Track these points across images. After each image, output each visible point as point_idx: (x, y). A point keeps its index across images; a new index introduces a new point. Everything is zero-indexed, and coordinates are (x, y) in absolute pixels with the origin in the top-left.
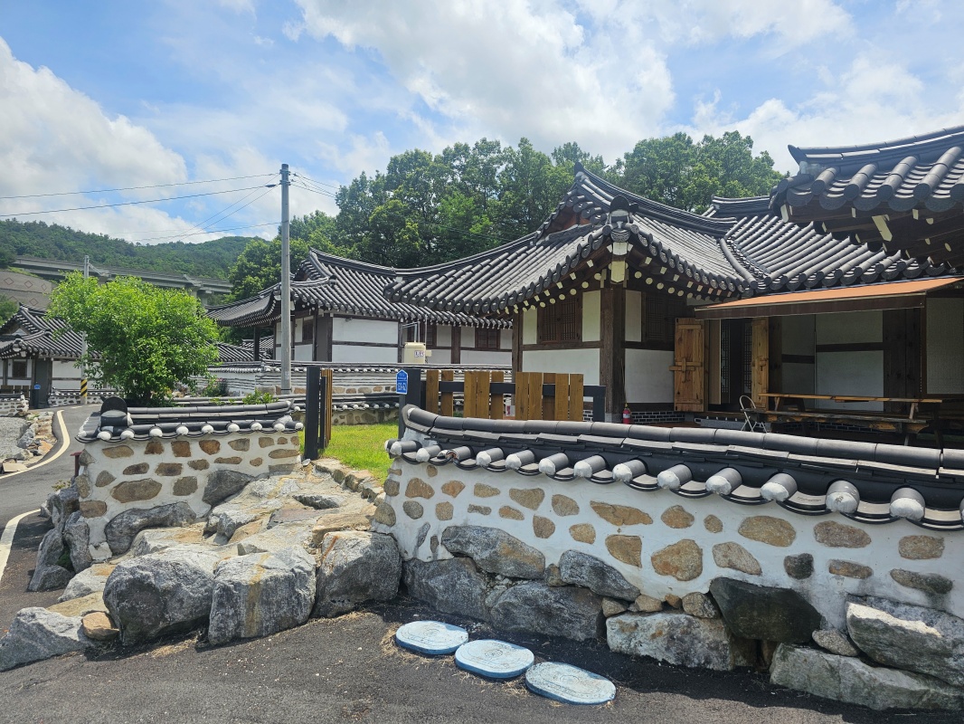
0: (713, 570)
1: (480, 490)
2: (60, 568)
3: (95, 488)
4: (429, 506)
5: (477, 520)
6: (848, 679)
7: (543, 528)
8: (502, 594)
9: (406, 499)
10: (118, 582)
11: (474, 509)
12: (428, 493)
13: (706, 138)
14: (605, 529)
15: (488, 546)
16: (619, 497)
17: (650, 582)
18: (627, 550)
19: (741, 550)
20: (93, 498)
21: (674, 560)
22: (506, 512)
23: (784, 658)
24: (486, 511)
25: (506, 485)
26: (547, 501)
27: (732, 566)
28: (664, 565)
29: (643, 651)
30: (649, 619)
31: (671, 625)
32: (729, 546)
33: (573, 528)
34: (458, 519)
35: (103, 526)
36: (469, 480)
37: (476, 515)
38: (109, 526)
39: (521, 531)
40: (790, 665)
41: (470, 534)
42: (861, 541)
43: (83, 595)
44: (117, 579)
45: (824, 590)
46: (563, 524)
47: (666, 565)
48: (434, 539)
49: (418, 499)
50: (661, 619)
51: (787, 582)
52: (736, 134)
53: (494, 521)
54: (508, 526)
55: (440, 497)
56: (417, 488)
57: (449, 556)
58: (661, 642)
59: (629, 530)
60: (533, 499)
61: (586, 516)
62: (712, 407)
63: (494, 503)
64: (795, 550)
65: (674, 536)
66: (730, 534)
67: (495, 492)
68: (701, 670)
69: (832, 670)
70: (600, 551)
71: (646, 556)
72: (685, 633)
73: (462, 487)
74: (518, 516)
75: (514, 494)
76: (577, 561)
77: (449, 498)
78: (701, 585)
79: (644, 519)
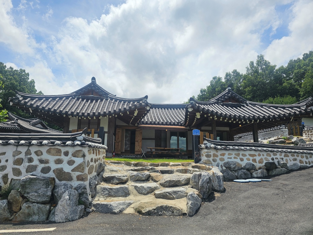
3: (86, 168)
4: (218, 159)
7: (242, 160)
9: (213, 158)
11: (228, 158)
12: (217, 156)
14: (251, 158)
15: (234, 165)
16: (253, 153)
17: (258, 165)
18: (254, 160)
20: (86, 172)
22: (235, 158)
24: (231, 158)
26: (241, 155)
27: (267, 160)
28: (260, 162)
33: (247, 159)
34: (226, 160)
35: (89, 185)
36: (227, 153)
42: (276, 155)
48: (221, 166)
53: (233, 160)
55: (220, 157)
57: (225, 168)
60: (238, 155)
61: (248, 157)
64: (272, 157)
66: (265, 156)
67: (232, 154)
70: (251, 162)
71: (257, 161)
75: (235, 154)
77: (223, 157)
78: (264, 164)
79: (255, 155)
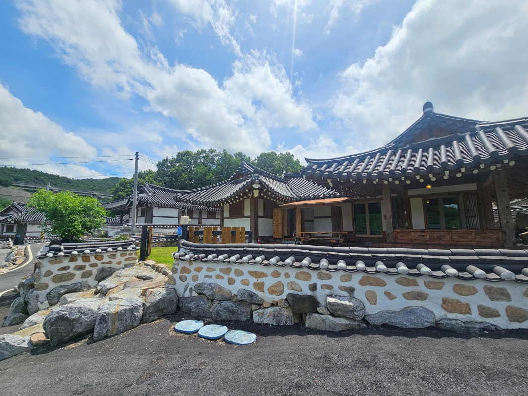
0: (287, 291)
1: (208, 269)
2: (21, 314)
3: (43, 278)
4: (189, 277)
5: (207, 280)
6: (328, 322)
7: (231, 282)
8: (216, 307)
9: (180, 274)
10: (51, 318)
11: (206, 276)
12: (189, 271)
13: (281, 154)
14: (252, 280)
15: (211, 289)
16: (258, 269)
17: (267, 297)
18: (260, 286)
19: (296, 283)
20: (42, 282)
21: (275, 289)
22: (218, 277)
23: (309, 318)
24: (211, 277)
25: (218, 267)
26: (233, 272)
27: (293, 289)
28: (272, 291)
29: (265, 322)
30: (267, 310)
31: (274, 311)
32: (292, 282)
33: (242, 280)
34: (200, 281)
35: (46, 294)
36: (204, 266)
37: (207, 278)
38: (49, 293)
39: (224, 283)
40: (312, 320)
41: (204, 286)
42: (330, 277)
43: (32, 325)
44: (51, 317)
45: (320, 294)
46: (238, 279)
47: (273, 290)
48: (191, 289)
49: (185, 274)
50: (271, 310)
51: (309, 293)
52: (289, 154)
53: (214, 280)
54: (219, 282)
55: (193, 273)
56: (185, 270)
57: (197, 294)
58: (271, 318)
59: (260, 280)
60: (228, 271)
61: (246, 276)
62: (285, 237)
63: (214, 274)
64: (311, 282)
65: (275, 281)
66: (292, 278)
67: (214, 270)
68: (284, 326)
69: (324, 320)
70: (250, 288)
71: (266, 289)
72: (279, 313)
73: (202, 269)
74: (222, 278)
75: (221, 270)
76: (242, 292)
77: (197, 273)
78: (284, 297)
79: (265, 275)
